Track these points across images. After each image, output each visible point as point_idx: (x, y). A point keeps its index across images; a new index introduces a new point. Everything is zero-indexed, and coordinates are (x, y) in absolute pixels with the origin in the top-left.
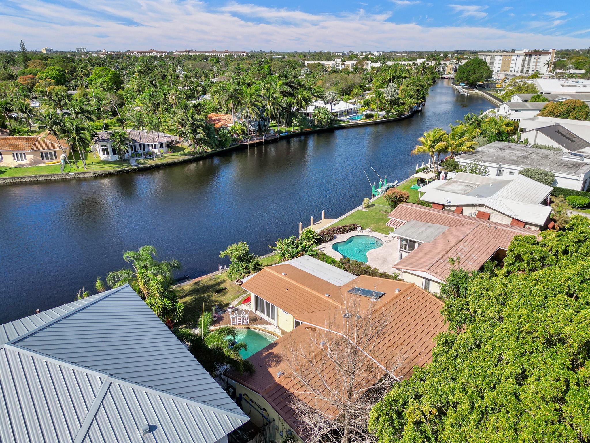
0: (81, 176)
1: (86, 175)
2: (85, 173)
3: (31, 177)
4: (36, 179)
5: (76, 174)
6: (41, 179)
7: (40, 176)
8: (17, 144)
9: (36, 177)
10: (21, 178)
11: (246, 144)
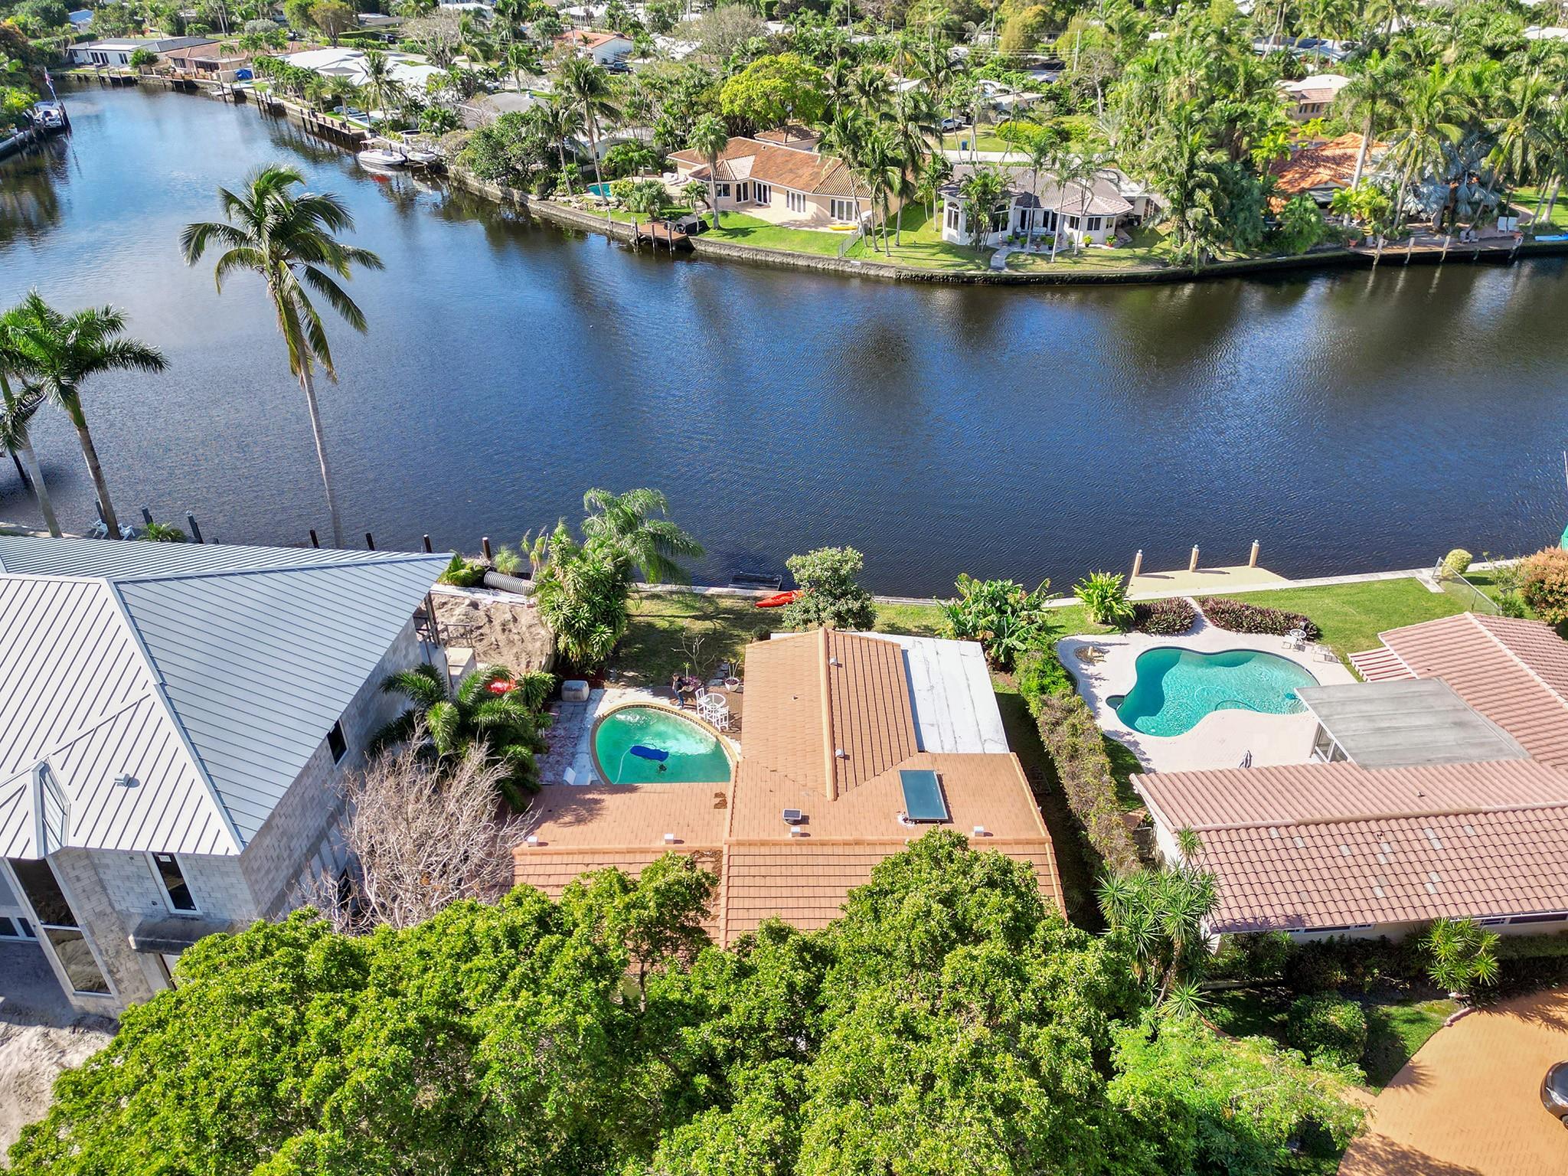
0: (872, 272)
1: (881, 273)
2: (881, 267)
3: (784, 254)
4: (791, 261)
5: (863, 265)
6: (801, 262)
7: (799, 256)
8: (800, 172)
9: (793, 255)
10: (768, 253)
11: (1369, 252)
